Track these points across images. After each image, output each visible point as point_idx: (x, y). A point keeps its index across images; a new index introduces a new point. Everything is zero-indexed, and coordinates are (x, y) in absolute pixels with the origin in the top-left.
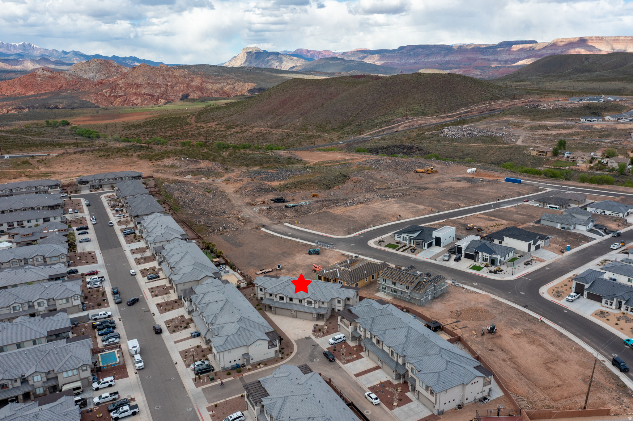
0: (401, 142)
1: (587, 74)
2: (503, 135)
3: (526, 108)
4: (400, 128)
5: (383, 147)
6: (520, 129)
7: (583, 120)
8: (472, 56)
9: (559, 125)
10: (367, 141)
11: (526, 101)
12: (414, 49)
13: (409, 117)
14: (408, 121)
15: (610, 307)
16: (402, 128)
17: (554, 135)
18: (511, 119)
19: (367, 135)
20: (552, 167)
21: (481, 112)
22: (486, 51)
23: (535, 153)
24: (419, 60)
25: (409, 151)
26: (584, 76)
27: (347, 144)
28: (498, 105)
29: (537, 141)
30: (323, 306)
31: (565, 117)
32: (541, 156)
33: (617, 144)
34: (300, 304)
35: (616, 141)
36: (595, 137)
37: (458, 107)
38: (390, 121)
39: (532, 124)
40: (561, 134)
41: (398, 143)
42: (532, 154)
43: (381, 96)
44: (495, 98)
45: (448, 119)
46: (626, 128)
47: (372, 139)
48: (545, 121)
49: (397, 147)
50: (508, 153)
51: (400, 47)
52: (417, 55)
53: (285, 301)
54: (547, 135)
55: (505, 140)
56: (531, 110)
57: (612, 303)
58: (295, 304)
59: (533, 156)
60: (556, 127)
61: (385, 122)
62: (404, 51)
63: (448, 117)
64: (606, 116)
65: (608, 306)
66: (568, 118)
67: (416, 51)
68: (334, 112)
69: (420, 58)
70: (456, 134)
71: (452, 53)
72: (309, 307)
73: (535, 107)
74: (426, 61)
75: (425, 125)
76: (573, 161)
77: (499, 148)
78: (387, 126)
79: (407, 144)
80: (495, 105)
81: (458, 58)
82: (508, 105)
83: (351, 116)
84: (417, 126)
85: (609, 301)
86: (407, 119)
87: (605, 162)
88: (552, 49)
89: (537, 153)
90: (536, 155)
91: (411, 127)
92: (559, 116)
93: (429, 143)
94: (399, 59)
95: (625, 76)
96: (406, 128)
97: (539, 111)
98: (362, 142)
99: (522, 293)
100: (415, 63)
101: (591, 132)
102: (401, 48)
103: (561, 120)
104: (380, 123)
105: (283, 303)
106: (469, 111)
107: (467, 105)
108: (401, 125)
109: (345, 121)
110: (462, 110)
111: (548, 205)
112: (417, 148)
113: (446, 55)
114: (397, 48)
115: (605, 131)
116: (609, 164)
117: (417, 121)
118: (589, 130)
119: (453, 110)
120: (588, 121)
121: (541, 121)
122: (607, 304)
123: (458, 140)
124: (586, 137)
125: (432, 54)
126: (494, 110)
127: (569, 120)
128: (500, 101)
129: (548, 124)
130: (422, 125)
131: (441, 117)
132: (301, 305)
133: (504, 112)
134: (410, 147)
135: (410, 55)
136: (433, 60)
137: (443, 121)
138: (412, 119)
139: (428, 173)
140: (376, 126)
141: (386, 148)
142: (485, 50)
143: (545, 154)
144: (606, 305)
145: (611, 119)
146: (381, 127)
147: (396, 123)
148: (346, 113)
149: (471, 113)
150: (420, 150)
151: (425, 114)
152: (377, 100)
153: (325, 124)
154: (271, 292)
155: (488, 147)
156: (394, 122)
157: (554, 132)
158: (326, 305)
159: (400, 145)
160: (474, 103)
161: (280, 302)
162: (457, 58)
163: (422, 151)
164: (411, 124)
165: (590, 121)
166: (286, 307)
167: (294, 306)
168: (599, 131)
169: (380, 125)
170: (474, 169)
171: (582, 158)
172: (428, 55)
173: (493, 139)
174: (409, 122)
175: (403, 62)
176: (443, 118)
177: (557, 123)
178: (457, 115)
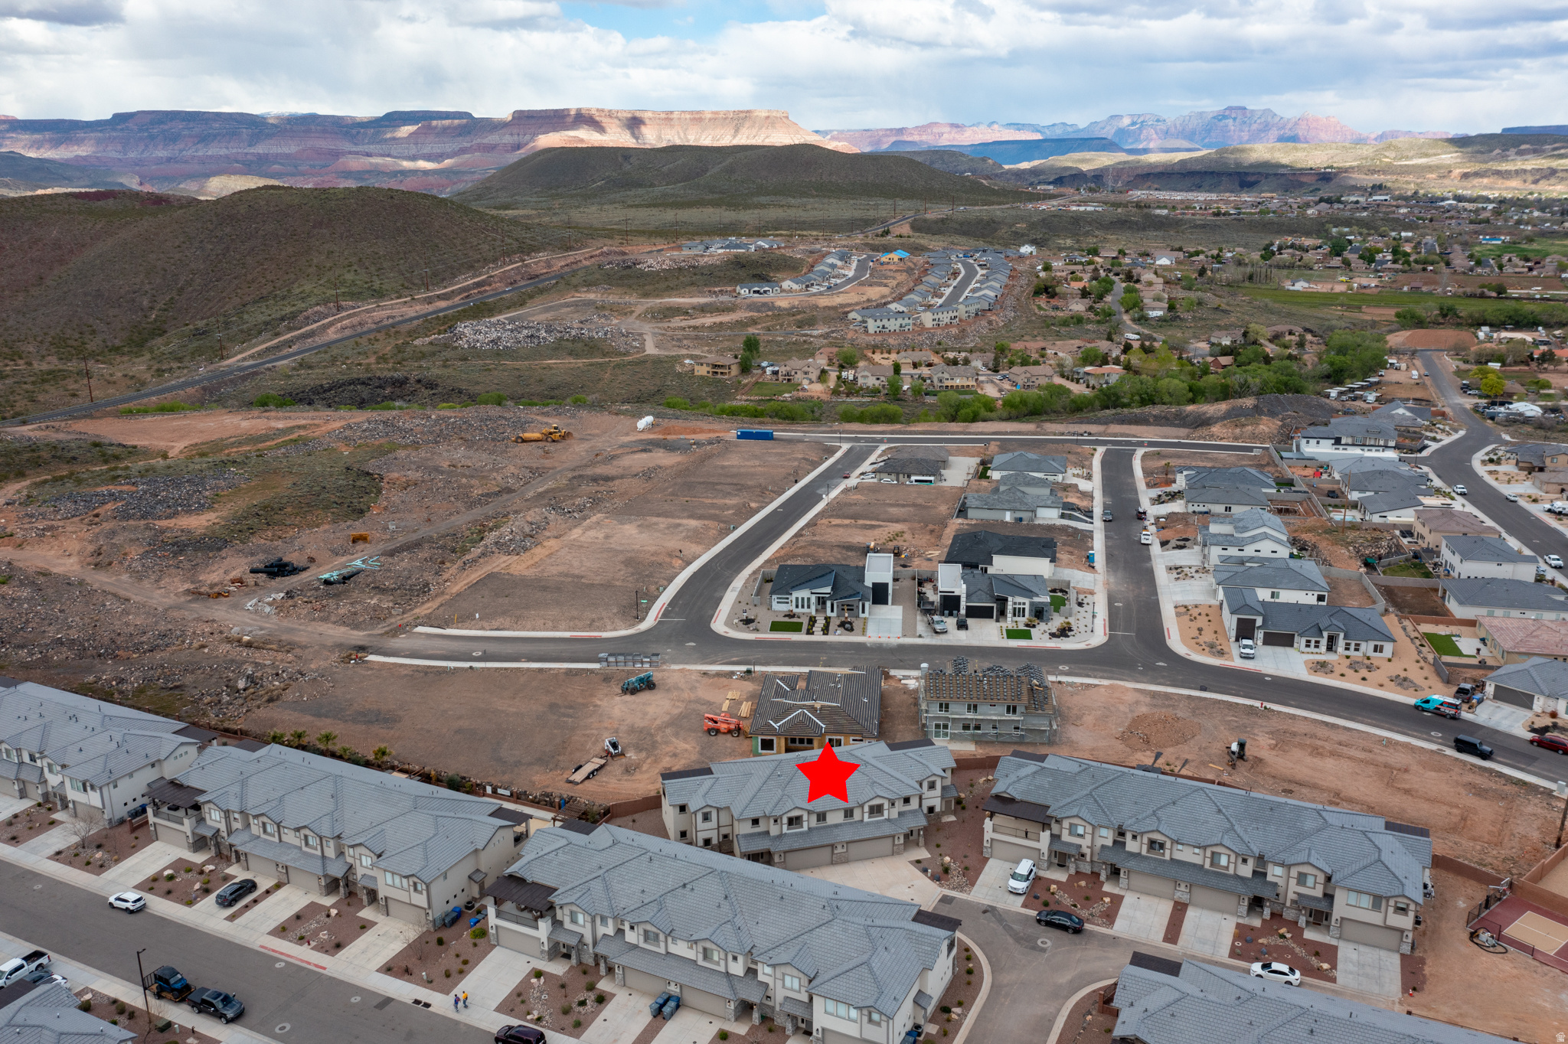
0: (367, 370)
1: (641, 191)
2: (606, 334)
3: (612, 269)
4: (332, 334)
5: (321, 386)
6: (631, 319)
7: (744, 292)
8: (324, 144)
9: (706, 305)
10: (256, 373)
11: (598, 252)
12: (161, 122)
13: (343, 303)
14: (344, 314)
15: (1316, 650)
16: (336, 333)
17: (710, 327)
18: (592, 296)
19: (244, 359)
20: (757, 398)
21: (511, 284)
22: (358, 133)
23: (702, 371)
24: (181, 151)
25: (398, 391)
26: (635, 196)
27: (204, 389)
28: (542, 264)
29: (685, 342)
30: (907, 808)
31: (706, 285)
32: (719, 376)
33: (836, 338)
34: (849, 820)
35: (833, 332)
36: (789, 325)
37: (453, 273)
38: (293, 316)
39: (649, 305)
40: (721, 323)
41: (358, 373)
42: (696, 373)
43: (228, 248)
44: (527, 249)
45: (443, 304)
46: (834, 304)
47: (269, 369)
48: (670, 297)
49: (363, 383)
50: (646, 376)
51: (116, 116)
52: (172, 139)
53: (805, 828)
54: (695, 328)
55: (620, 344)
56: (625, 273)
57: (1317, 642)
58: (836, 826)
59: (702, 377)
60: (703, 309)
61: (283, 319)
62: (130, 124)
63: (439, 297)
64: (784, 280)
65: (1312, 649)
66: (712, 289)
67: (166, 127)
68: (89, 298)
69: (182, 146)
70: (499, 338)
71: (270, 136)
72: (877, 822)
73: (629, 267)
74: (200, 153)
75: (391, 321)
76: (789, 380)
77: (618, 366)
78: (290, 329)
79: (389, 374)
80: (536, 263)
81: (291, 148)
82: (563, 263)
83: (152, 308)
84: (374, 326)
85: (1313, 640)
86: (339, 309)
87: (851, 378)
88: (512, 134)
89: (709, 369)
90: (705, 374)
91: (359, 330)
92: (692, 284)
93: (445, 366)
94: (119, 147)
95: (716, 196)
96: (348, 333)
97: (642, 275)
98: (244, 378)
99: (1161, 664)
100: (169, 160)
101: (774, 315)
102: (120, 119)
103: (702, 294)
104: (266, 323)
105: (802, 833)
106: (483, 281)
107: (472, 267)
108: (331, 324)
109: (140, 322)
110: (466, 279)
111: (913, 478)
112: (419, 381)
113: (254, 139)
114: (109, 117)
115: (799, 313)
116: (860, 381)
117: (368, 311)
118: (770, 313)
119: (443, 280)
120: (755, 292)
121: (662, 297)
122: (1308, 646)
123: (509, 353)
124: (773, 326)
125: (215, 136)
126: (537, 276)
127: (715, 292)
128: (542, 256)
129: (685, 303)
130: (385, 322)
131: (425, 299)
132: (851, 823)
133: (565, 281)
134: (397, 381)
135: (152, 138)
136: (222, 153)
137: (430, 308)
138: (354, 308)
139: (554, 441)
140: (260, 333)
141: (330, 389)
142: (354, 131)
143: (727, 371)
144: (1308, 649)
145: (795, 287)
146: (277, 335)
147: (316, 322)
148: (133, 300)
149: (490, 285)
150: (431, 385)
151: (379, 294)
152: (220, 261)
153: (77, 336)
154: (754, 815)
155: (591, 365)
156: (307, 318)
157: (708, 320)
158: (914, 804)
159: (370, 379)
160: (486, 261)
161: (792, 834)
162: (286, 150)
163: (440, 389)
164: (355, 320)
165: (758, 292)
166: (817, 840)
167: (836, 831)
168: (792, 312)
169: (270, 327)
170: (649, 419)
171: (806, 373)
172: (204, 139)
173: (591, 347)
174: (349, 316)
175: (132, 155)
176: (429, 301)
177: (702, 300)
178: (460, 293)
